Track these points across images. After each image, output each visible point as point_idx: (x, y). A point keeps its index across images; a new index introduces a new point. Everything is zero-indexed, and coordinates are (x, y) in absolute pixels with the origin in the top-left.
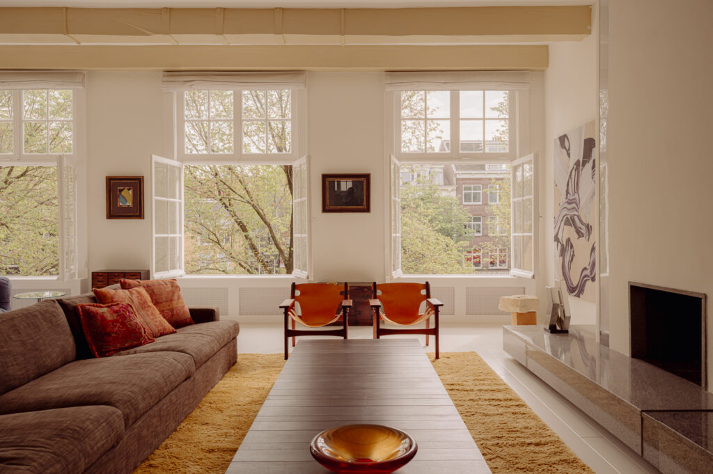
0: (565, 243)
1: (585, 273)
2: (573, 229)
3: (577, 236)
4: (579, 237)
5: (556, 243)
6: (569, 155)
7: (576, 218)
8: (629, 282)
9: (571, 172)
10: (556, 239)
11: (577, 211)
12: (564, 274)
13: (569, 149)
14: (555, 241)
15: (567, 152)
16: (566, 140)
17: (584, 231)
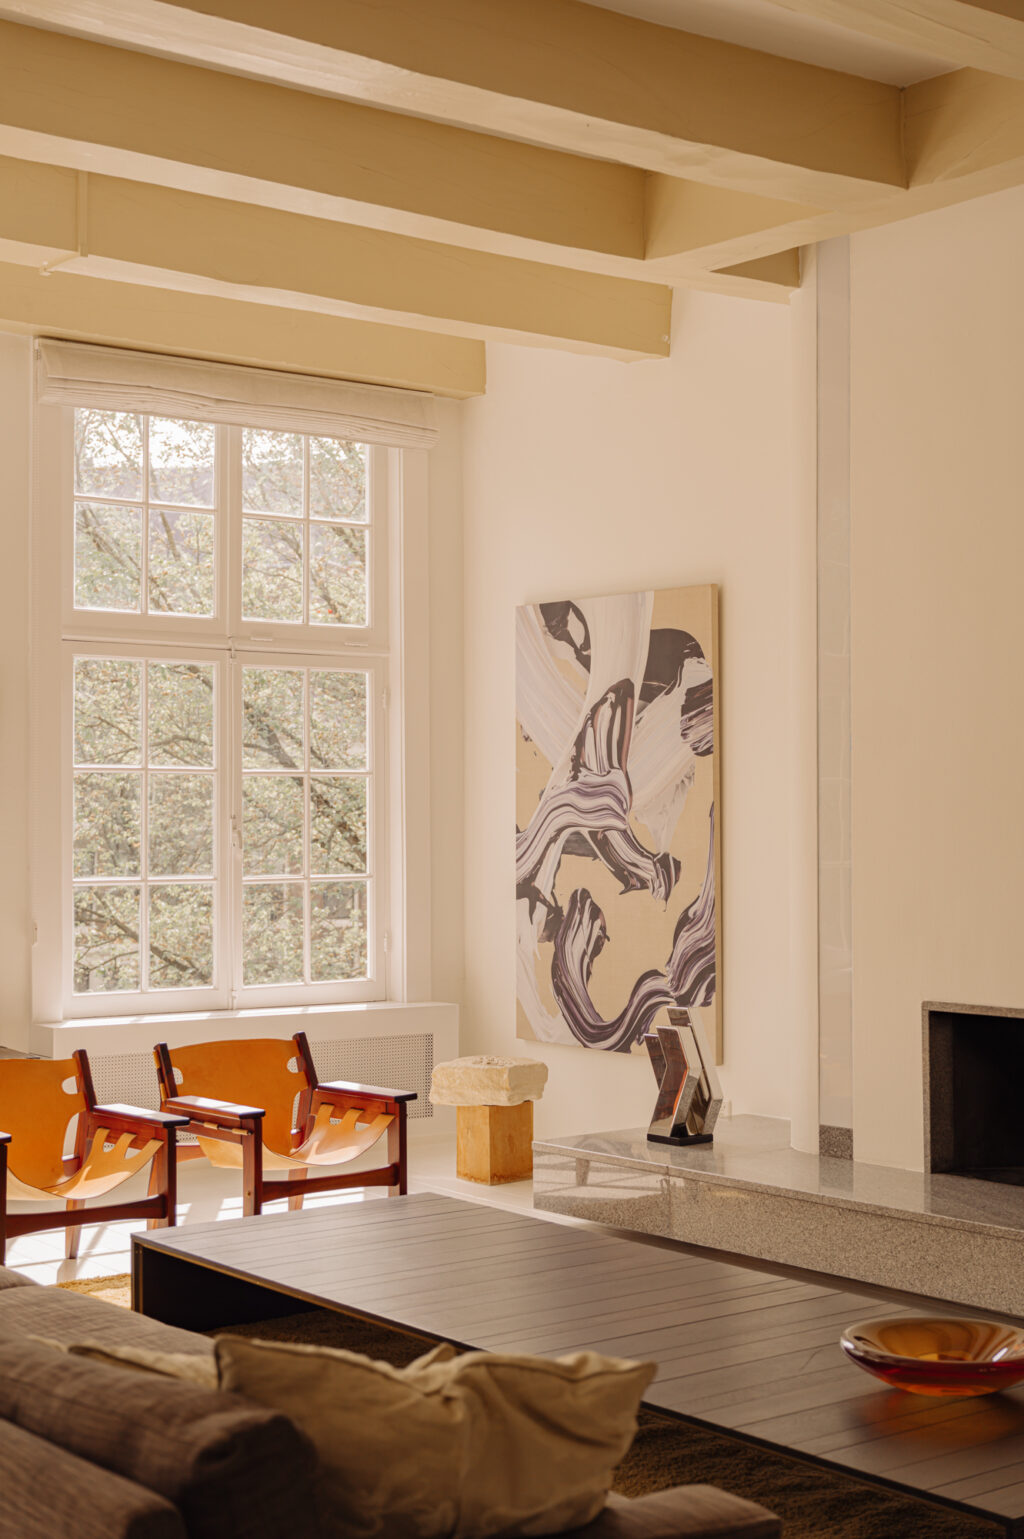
0: (565, 904)
1: (650, 985)
2: (602, 865)
3: (621, 886)
4: (629, 887)
5: (525, 901)
6: (586, 662)
7: (615, 838)
8: (925, 1004)
9: (595, 710)
10: (527, 889)
11: (618, 816)
12: (561, 989)
13: (587, 644)
14: (519, 896)
15: (578, 652)
16: (572, 617)
17: (647, 870)
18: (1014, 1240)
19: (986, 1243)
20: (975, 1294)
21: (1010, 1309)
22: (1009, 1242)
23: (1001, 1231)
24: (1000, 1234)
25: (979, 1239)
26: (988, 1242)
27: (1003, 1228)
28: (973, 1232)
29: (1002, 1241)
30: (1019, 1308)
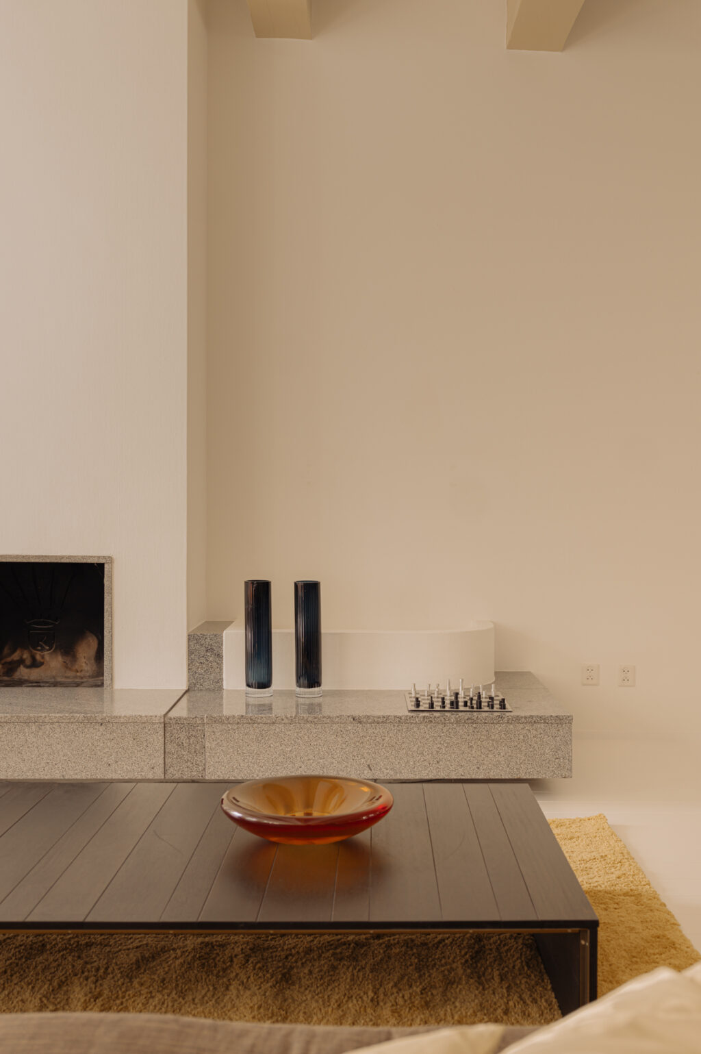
18: (69, 723)
19: (40, 729)
20: (30, 769)
21: (63, 776)
22: (62, 725)
23: (55, 717)
24: (55, 720)
25: (33, 727)
26: (43, 727)
27: (58, 715)
28: (27, 722)
29: (56, 726)
30: (72, 773)
